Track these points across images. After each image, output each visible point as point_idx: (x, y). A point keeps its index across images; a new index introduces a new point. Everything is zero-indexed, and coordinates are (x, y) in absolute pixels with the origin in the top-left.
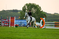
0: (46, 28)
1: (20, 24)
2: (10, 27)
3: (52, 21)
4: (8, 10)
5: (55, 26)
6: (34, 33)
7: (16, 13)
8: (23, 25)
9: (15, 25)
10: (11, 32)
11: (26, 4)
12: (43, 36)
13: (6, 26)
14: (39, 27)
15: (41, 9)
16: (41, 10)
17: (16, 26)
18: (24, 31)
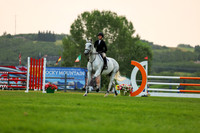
0: (152, 94)
1: (63, 81)
2: (27, 91)
3: (172, 71)
4: (21, 35)
5: (183, 89)
6: (111, 113)
7: (47, 45)
8: (71, 86)
9: (44, 84)
10: (33, 109)
11: (84, 15)
12: (139, 122)
13: (16, 88)
14: (127, 92)
15: (133, 32)
16: (134, 35)
17: (50, 89)
18: (74, 107)
